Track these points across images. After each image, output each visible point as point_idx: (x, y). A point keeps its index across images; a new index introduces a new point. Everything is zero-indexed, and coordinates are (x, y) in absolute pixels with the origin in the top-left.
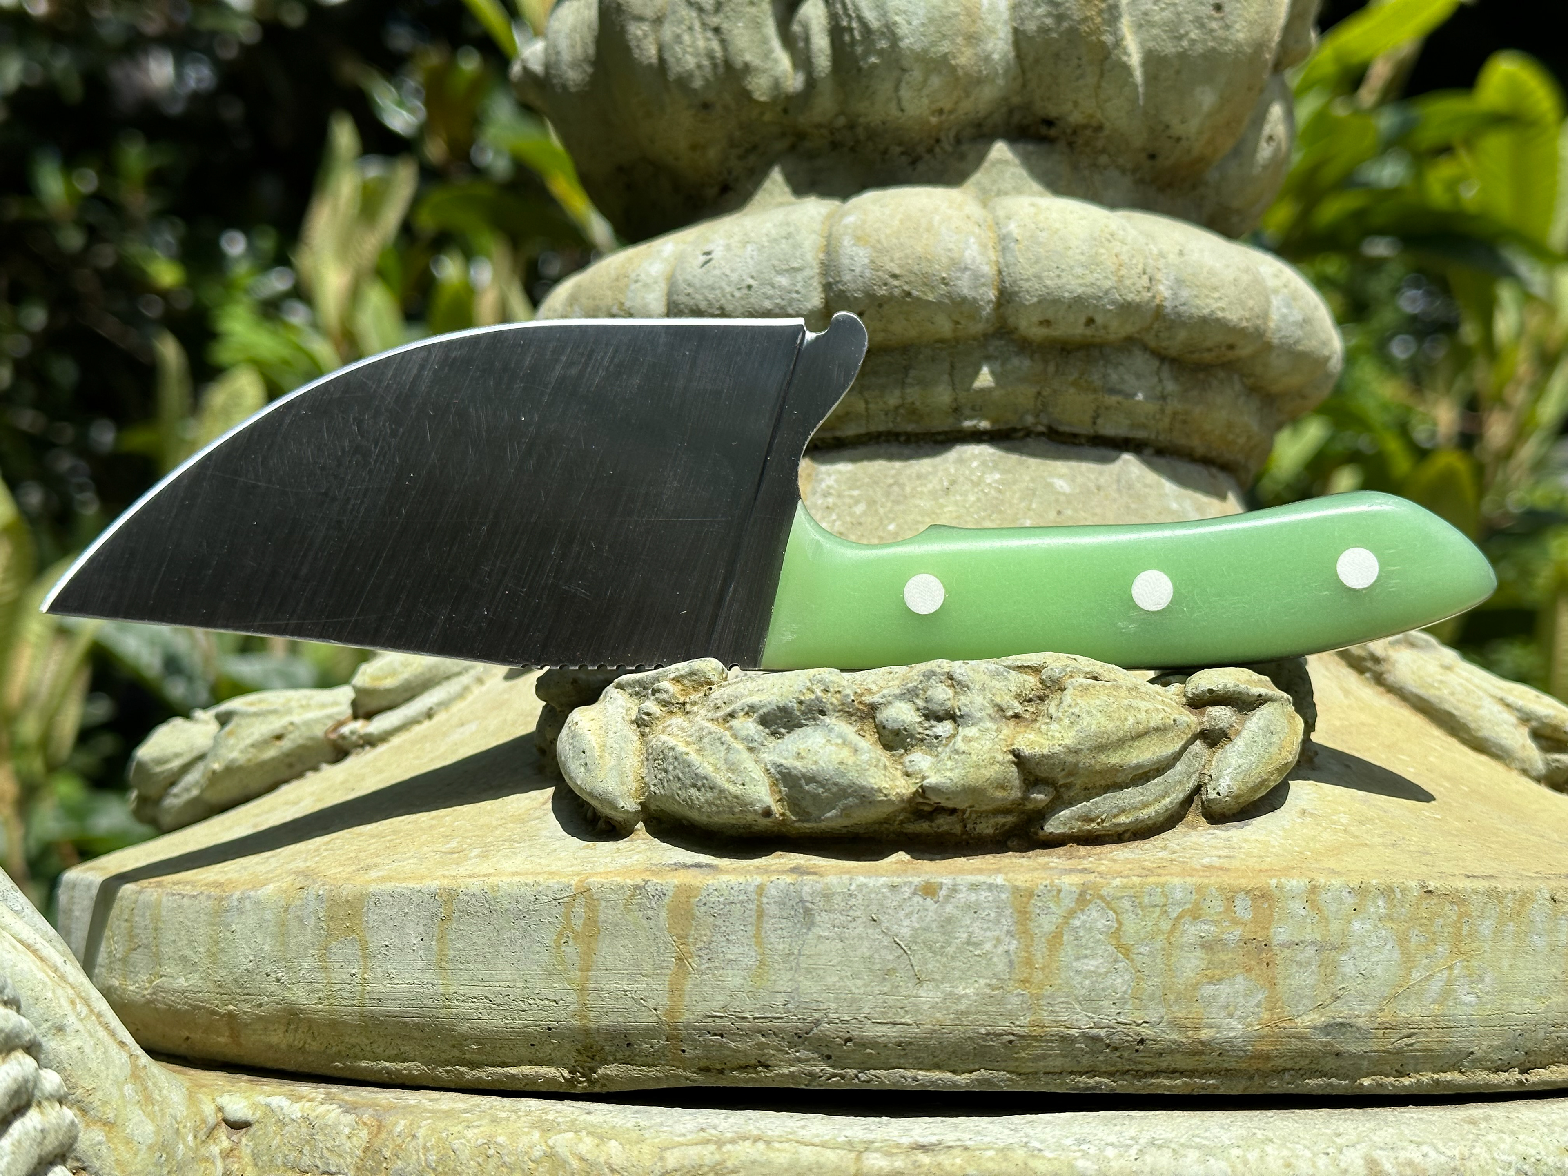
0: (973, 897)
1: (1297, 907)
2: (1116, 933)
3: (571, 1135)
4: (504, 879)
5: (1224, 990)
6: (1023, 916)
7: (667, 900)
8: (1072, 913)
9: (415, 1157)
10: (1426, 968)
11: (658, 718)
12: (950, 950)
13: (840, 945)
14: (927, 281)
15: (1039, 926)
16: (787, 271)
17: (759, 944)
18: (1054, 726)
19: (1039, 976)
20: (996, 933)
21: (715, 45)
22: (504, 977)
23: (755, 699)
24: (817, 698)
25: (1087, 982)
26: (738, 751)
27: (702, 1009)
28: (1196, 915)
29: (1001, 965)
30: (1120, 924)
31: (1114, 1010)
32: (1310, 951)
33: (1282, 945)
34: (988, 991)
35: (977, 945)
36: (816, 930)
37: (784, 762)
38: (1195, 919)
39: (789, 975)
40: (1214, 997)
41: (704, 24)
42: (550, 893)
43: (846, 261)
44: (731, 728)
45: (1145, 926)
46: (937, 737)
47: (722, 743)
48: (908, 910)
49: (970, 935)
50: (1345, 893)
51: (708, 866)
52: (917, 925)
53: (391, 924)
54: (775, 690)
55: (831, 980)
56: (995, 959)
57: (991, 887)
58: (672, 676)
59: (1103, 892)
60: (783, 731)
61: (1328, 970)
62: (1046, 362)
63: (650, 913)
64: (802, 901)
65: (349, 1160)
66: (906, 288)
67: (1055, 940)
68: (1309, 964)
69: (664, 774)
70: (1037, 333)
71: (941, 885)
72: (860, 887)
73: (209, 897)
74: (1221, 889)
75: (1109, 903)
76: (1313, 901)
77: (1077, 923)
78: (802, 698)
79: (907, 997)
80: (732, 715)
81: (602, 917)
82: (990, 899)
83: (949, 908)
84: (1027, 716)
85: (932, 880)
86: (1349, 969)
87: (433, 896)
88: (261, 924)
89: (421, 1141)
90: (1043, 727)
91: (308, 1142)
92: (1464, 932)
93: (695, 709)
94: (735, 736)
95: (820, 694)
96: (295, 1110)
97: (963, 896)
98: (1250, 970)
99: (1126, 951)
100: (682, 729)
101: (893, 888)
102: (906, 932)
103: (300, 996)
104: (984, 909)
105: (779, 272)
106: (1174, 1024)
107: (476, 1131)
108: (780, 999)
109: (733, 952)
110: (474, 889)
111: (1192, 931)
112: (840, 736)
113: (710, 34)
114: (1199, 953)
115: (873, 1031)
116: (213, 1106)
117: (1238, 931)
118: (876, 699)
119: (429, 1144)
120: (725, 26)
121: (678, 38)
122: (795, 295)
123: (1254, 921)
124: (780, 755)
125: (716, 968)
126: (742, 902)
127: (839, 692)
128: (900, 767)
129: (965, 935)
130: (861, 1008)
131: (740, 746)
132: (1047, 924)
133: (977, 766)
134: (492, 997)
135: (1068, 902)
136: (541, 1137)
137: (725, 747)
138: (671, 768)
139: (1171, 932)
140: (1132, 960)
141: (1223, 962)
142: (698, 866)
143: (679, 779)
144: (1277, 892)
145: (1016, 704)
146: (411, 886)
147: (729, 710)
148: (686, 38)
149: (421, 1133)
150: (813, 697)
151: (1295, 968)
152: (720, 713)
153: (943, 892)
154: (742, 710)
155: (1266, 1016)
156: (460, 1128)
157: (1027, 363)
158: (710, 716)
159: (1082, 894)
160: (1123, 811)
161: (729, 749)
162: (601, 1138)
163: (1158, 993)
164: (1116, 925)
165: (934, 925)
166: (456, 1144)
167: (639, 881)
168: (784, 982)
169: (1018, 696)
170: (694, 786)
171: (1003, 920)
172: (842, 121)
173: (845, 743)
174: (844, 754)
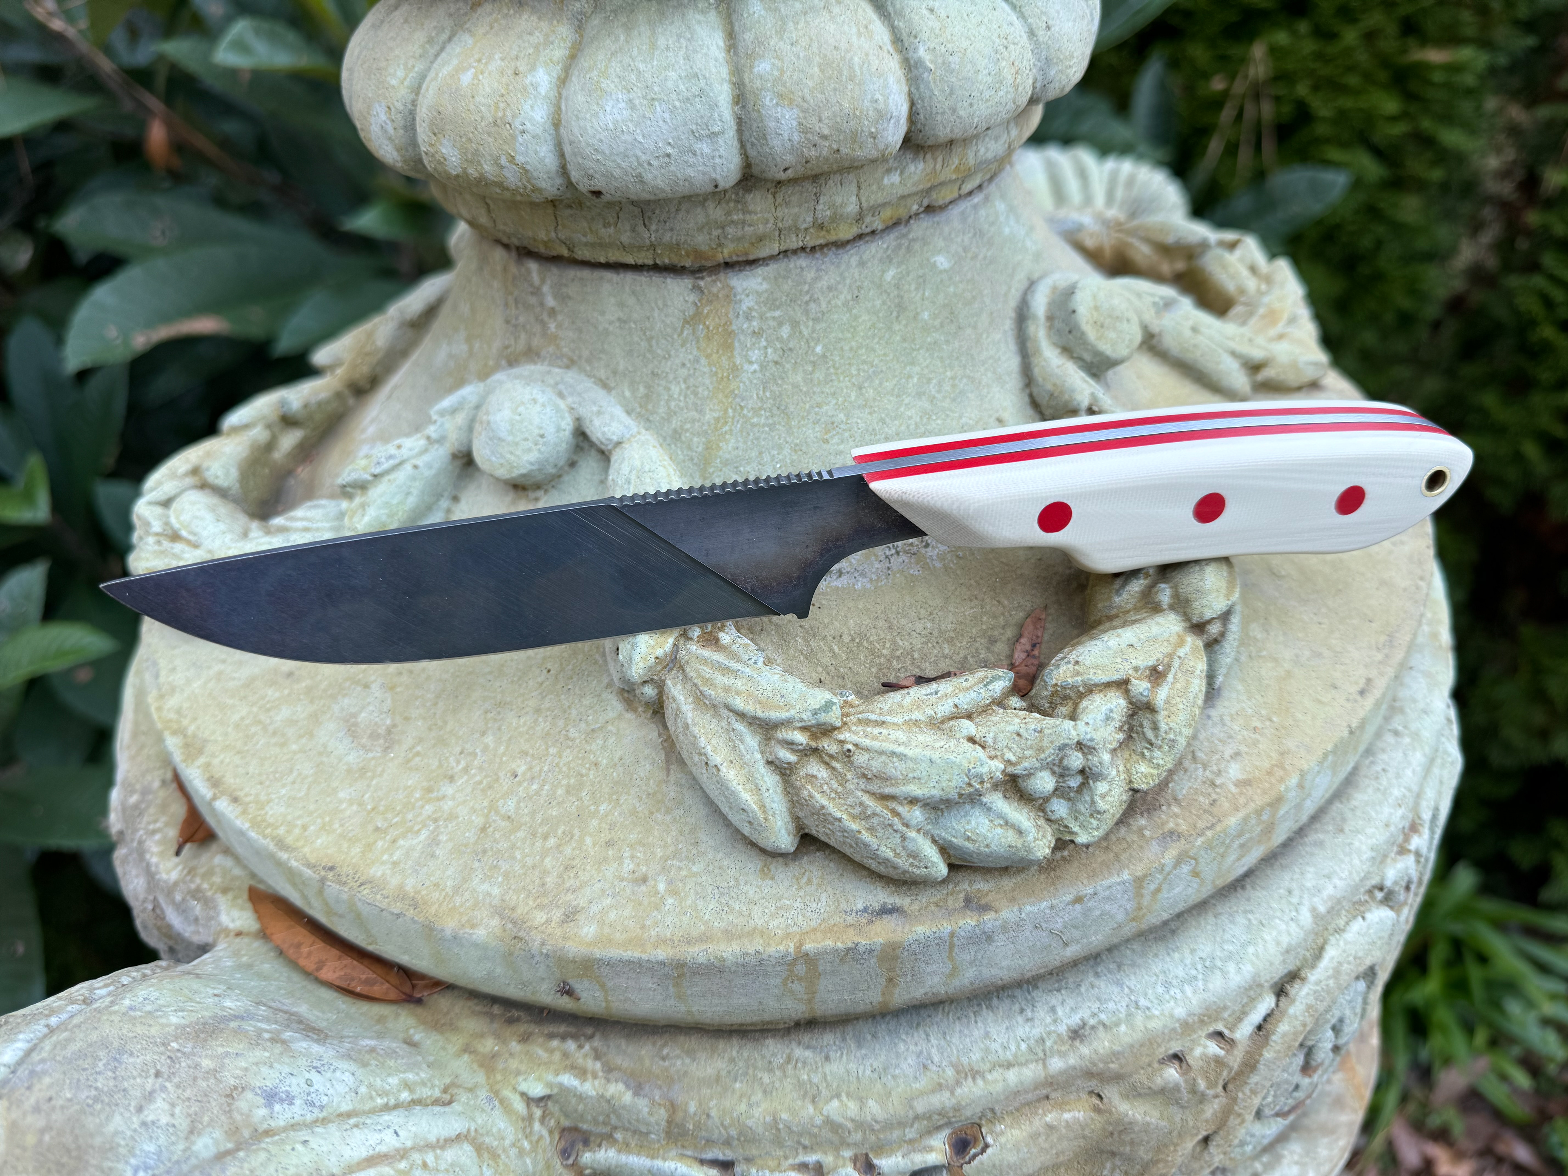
0: (1107, 893)
2: (1193, 870)
4: (722, 946)
7: (877, 955)
8: (1169, 873)
11: (796, 766)
12: (1088, 923)
13: (1012, 946)
17: (951, 960)
19: (1143, 912)
22: (739, 1002)
23: (913, 787)
24: (975, 789)
25: (1172, 900)
28: (1240, 834)
30: (1197, 863)
31: (1183, 903)
34: (1110, 932)
35: (1107, 913)
36: (995, 944)
38: (1240, 837)
39: (974, 969)
42: (771, 959)
43: (771, 124)
44: (896, 812)
45: (1210, 857)
46: (1069, 787)
47: (894, 829)
48: (1062, 914)
49: (1103, 910)
52: (1067, 920)
53: (626, 977)
54: (934, 783)
56: (1117, 916)
57: (1120, 883)
58: (798, 725)
59: (1190, 853)
60: (942, 806)
62: (935, 159)
63: (862, 961)
64: (984, 933)
65: (657, 1128)
68: (1290, 816)
71: (1086, 894)
72: (1028, 913)
74: (1257, 810)
75: (1193, 857)
76: (1300, 782)
77: (1172, 876)
78: (963, 792)
79: (1058, 954)
80: (891, 797)
81: (821, 968)
82: (1119, 889)
83: (1090, 904)
85: (1080, 894)
87: (661, 963)
88: (486, 957)
89: (717, 1120)
93: (837, 765)
94: (906, 825)
96: (589, 1088)
97: (1101, 895)
99: (1197, 874)
100: (834, 789)
101: (1052, 907)
102: (1059, 925)
104: (1114, 895)
108: (966, 983)
109: (931, 968)
110: (701, 960)
111: (1236, 844)
114: (1237, 851)
118: (1018, 771)
119: (725, 1123)
122: (718, 160)
123: (1270, 815)
125: (919, 978)
126: (937, 943)
128: (1042, 815)
129: (1099, 912)
131: (914, 835)
132: (1153, 885)
138: (838, 832)
140: (1200, 876)
141: (1248, 847)
142: (886, 910)
144: (1284, 793)
150: (972, 789)
151: (1283, 823)
152: (875, 788)
153: (1087, 898)
154: (904, 796)
157: (921, 166)
158: (862, 785)
159: (1178, 861)
161: (904, 837)
162: (860, 1099)
164: (1194, 865)
165: (1079, 915)
167: (849, 944)
173: (1007, 824)
174: (1011, 837)
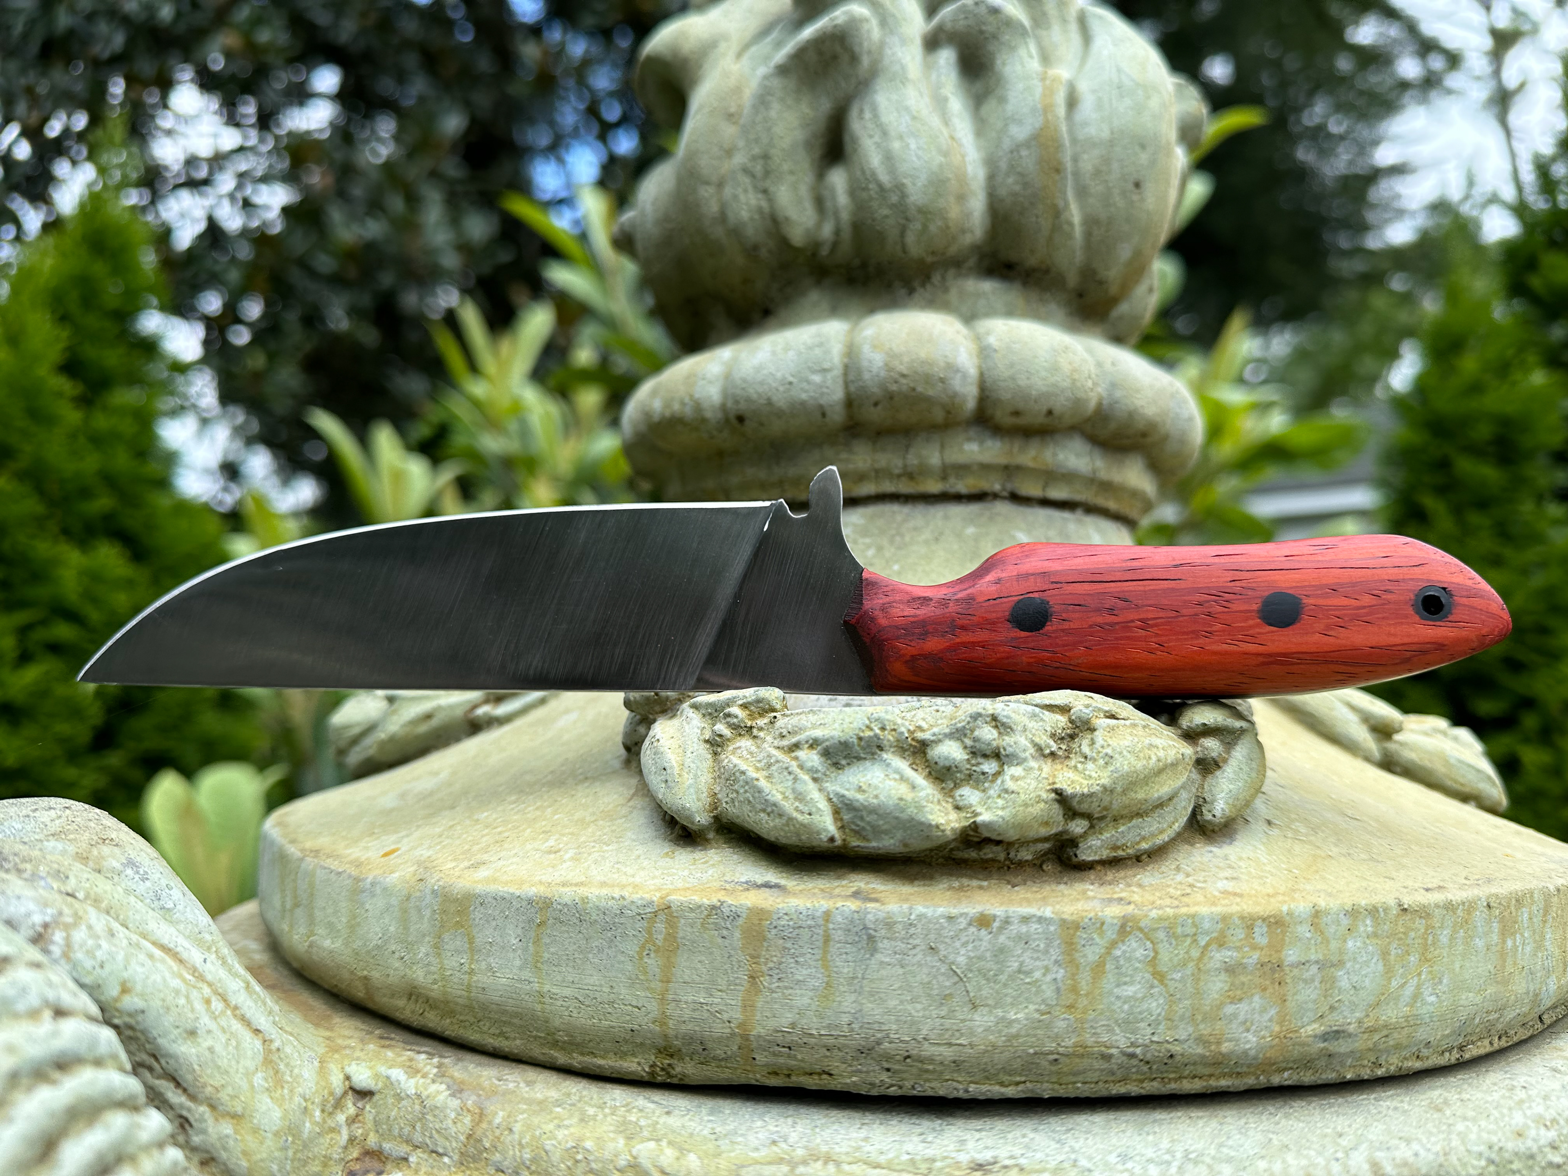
0: (1024, 929)
1: (1304, 931)
2: (1153, 962)
3: (652, 1145)
4: (593, 890)
5: (1243, 1008)
6: (1070, 947)
7: (740, 921)
8: (1113, 944)
9: (511, 1153)
10: (1402, 976)
11: (728, 740)
12: (1003, 978)
13: (901, 971)
14: (928, 379)
15: (1085, 956)
16: (820, 371)
17: (826, 967)
18: (1090, 765)
19: (1083, 1002)
20: (1045, 963)
21: (764, 204)
22: (591, 982)
23: (818, 733)
24: (876, 735)
25: (1126, 1007)
26: (805, 782)
27: (772, 1024)
28: (1221, 942)
29: (1049, 992)
30: (1156, 953)
31: (1149, 1031)
32: (1314, 969)
33: (1292, 966)
34: (1037, 1016)
35: (1028, 973)
36: (878, 956)
37: (846, 793)
38: (1221, 946)
39: (853, 997)
40: (1235, 1015)
41: (755, 187)
42: (633, 908)
43: (865, 364)
44: (796, 758)
45: (1177, 955)
46: (983, 773)
47: (790, 773)
48: (964, 939)
49: (1022, 964)
50: (1342, 916)
51: (777, 886)
52: (972, 954)
53: (494, 923)
54: (836, 725)
55: (892, 1003)
56: (1044, 987)
57: (1040, 920)
58: (740, 702)
59: (1142, 924)
60: (844, 762)
61: (1329, 984)
62: (1011, 444)
63: (725, 932)
64: (865, 928)
65: (454, 1144)
66: (912, 385)
67: (1098, 969)
68: (1313, 981)
69: (735, 795)
70: (1008, 421)
71: (994, 917)
72: (920, 916)
73: (350, 876)
74: (1242, 918)
75: (1147, 934)
76: (1317, 924)
77: (1118, 953)
78: (862, 734)
79: (963, 1021)
80: (796, 746)
81: (681, 934)
82: (1040, 930)
83: (1002, 939)
84: (1060, 753)
85: (987, 912)
86: (1344, 983)
87: (530, 902)
88: (388, 909)
89: (517, 1136)
90: (1079, 765)
91: (420, 1120)
92: (1429, 942)
93: (762, 734)
94: (801, 767)
95: (878, 731)
96: (410, 1085)
97: (1015, 928)
98: (1265, 990)
99: (1160, 977)
100: (751, 753)
101: (950, 918)
102: (961, 960)
103: (419, 975)
104: (1035, 940)
105: (814, 372)
106: (1201, 1040)
107: (566, 1132)
108: (845, 1019)
109: (801, 973)
110: (566, 899)
111: (1219, 956)
112: (897, 771)
113: (760, 196)
114: (1223, 976)
115: (928, 1050)
116: (341, 1076)
117: (1256, 956)
118: (926, 736)
119: (524, 1141)
120: (772, 189)
121: (735, 197)
122: (825, 390)
123: (1270, 945)
124: (842, 786)
125: (786, 988)
126: (810, 927)
127: (894, 730)
128: (950, 800)
129: (1016, 964)
130: (919, 1030)
131: (806, 778)
132: (1091, 954)
133: (1026, 805)
134: (581, 999)
135: (1111, 934)
136: (626, 1145)
137: (792, 777)
138: (742, 791)
139: (1200, 959)
140: (1166, 986)
141: (1243, 984)
142: (767, 885)
143: (749, 802)
144: (1288, 918)
145: (1052, 743)
146: (511, 890)
147: (794, 740)
148: (742, 198)
149: (517, 1128)
150: (871, 734)
151: (1302, 985)
152: (785, 743)
153: (996, 924)
154: (807, 742)
155: (1277, 1028)
156: (551, 1126)
157: (999, 444)
158: (776, 743)
159: (1123, 926)
160: (1144, 838)
161: (796, 779)
163: (1188, 1014)
164: (1152, 954)
165: (988, 954)
166: (549, 1144)
167: (714, 901)
168: (848, 1003)
169: (1053, 736)
170: (764, 811)
171: (1051, 950)
172: (857, 262)
173: (903, 779)
174: (903, 790)
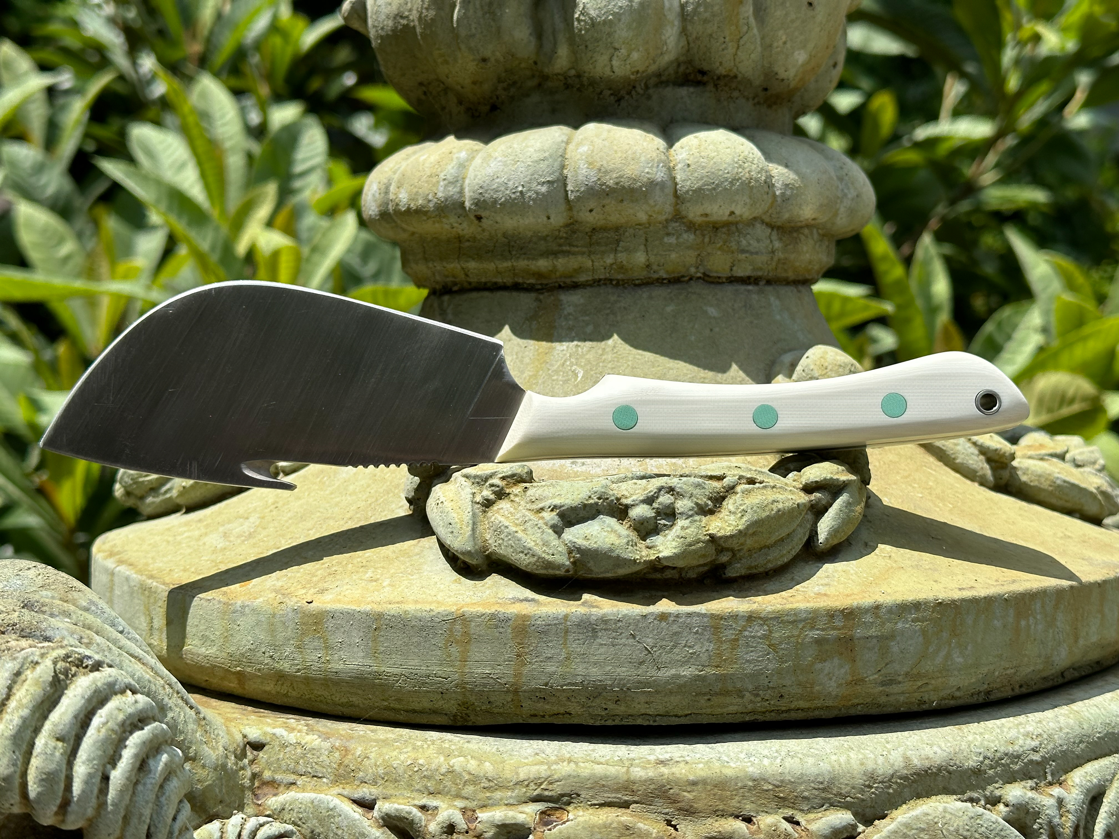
0: (689, 621)
1: (868, 618)
2: (769, 638)
3: (462, 759)
4: (410, 606)
5: (827, 666)
6: (717, 630)
7: (511, 622)
8: (744, 628)
9: (371, 771)
10: (937, 645)
11: (493, 502)
12: (676, 650)
13: (613, 649)
14: (633, 192)
15: (726, 635)
17: (566, 648)
18: (732, 517)
20: (702, 641)
22: (413, 664)
23: (557, 501)
24: (595, 503)
25: (752, 666)
26: (549, 534)
27: (533, 684)
28: (812, 625)
29: (704, 658)
30: (771, 633)
31: (767, 681)
32: (875, 641)
33: (859, 639)
34: (696, 672)
35: (691, 647)
36: (599, 641)
38: (812, 628)
39: (584, 666)
40: (822, 670)
42: (439, 616)
43: (581, 178)
44: (543, 518)
45: (784, 634)
46: (664, 526)
47: (539, 528)
48: (652, 628)
49: (687, 642)
50: (894, 608)
51: (533, 600)
52: (656, 637)
53: (342, 630)
55: (608, 668)
56: (701, 655)
57: (699, 615)
58: (501, 476)
59: (762, 616)
60: (574, 522)
61: (885, 650)
62: (704, 235)
63: (501, 630)
64: (590, 624)
65: (329, 770)
66: (620, 197)
67: (734, 643)
68: (874, 648)
69: (501, 541)
70: (699, 220)
71: (670, 614)
72: (625, 615)
73: (220, 602)
74: (827, 610)
75: (765, 621)
76: (877, 613)
77: (747, 633)
78: (586, 502)
80: (542, 509)
81: (472, 632)
82: (698, 621)
83: (675, 627)
84: (716, 509)
85: (665, 612)
86: (895, 649)
87: (367, 614)
89: (373, 761)
90: (725, 517)
91: (302, 758)
93: (517, 499)
94: (546, 523)
95: (597, 500)
96: (292, 738)
97: (683, 620)
98: (842, 654)
99: (773, 647)
101: (643, 616)
103: (286, 667)
104: (695, 627)
105: (538, 184)
106: (800, 685)
107: (406, 756)
108: (579, 679)
109: (551, 653)
110: (392, 612)
111: (811, 634)
112: (609, 526)
114: (814, 647)
116: (241, 735)
117: (835, 633)
118: (628, 501)
119: (378, 763)
123: (845, 627)
124: (574, 536)
125: (541, 661)
126: (555, 624)
127: (608, 498)
128: (644, 543)
130: (625, 684)
131: (550, 531)
133: (690, 545)
135: (742, 622)
136: (445, 760)
137: (540, 530)
138: (506, 539)
139: (799, 636)
140: (777, 653)
141: (827, 651)
142: (526, 600)
143: (512, 546)
144: (857, 610)
145: (710, 503)
146: (353, 608)
147: (541, 505)
150: (592, 501)
151: (866, 651)
152: (535, 507)
153: (671, 619)
154: (549, 507)
155: (850, 678)
156: (395, 753)
158: (528, 506)
159: (750, 617)
160: (770, 561)
161: (543, 532)
162: (480, 761)
163: (791, 670)
164: (768, 634)
165: (666, 637)
166: (395, 764)
167: (493, 610)
168: (581, 670)
169: (710, 499)
171: (706, 633)
173: (613, 530)
174: (613, 538)
